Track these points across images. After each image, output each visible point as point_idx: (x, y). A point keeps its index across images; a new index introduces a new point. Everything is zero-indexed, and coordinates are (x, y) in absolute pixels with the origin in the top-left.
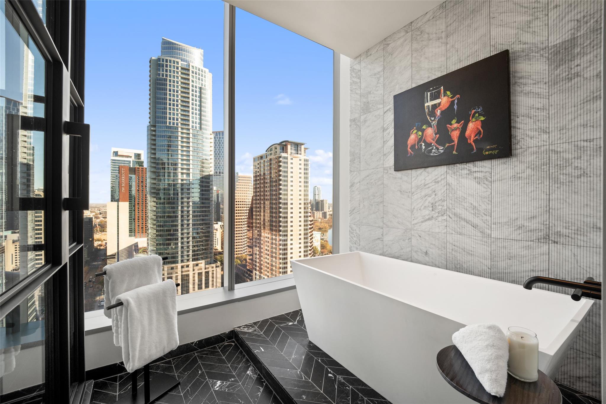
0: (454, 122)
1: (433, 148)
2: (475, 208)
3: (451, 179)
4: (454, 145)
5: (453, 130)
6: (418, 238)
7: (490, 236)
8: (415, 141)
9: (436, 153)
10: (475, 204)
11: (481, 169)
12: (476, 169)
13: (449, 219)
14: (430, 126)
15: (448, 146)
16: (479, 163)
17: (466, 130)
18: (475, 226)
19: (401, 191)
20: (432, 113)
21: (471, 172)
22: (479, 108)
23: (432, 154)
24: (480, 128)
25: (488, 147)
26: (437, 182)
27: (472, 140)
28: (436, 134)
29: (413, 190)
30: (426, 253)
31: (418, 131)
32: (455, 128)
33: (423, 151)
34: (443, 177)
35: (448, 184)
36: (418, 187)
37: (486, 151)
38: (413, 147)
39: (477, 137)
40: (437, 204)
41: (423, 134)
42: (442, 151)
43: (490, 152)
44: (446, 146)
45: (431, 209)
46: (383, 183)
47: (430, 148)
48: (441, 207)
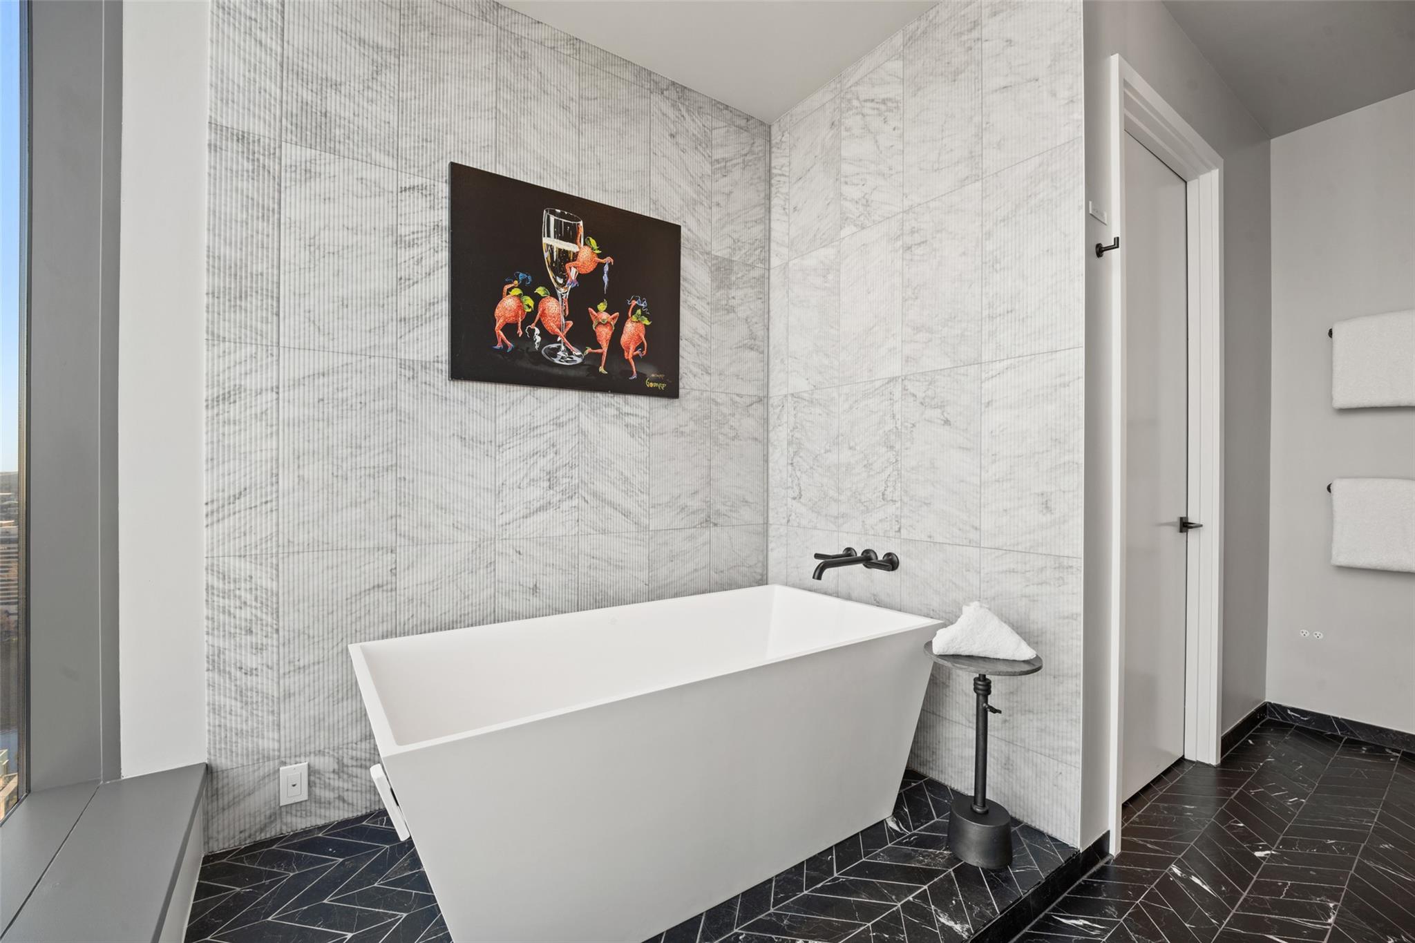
0: (602, 306)
1: (560, 347)
2: (626, 479)
3: (587, 422)
4: (602, 354)
5: (600, 323)
6: (515, 557)
7: (647, 528)
8: (516, 316)
9: (567, 361)
10: (627, 473)
11: (635, 411)
12: (626, 409)
13: (582, 504)
14: (554, 294)
15: (590, 353)
16: (632, 399)
17: (621, 333)
18: (626, 514)
19: (463, 439)
20: (560, 270)
21: (621, 414)
22: (642, 301)
23: (556, 361)
24: (644, 339)
25: (653, 375)
26: (560, 425)
27: (630, 356)
28: (566, 319)
29: (500, 438)
30: (535, 589)
31: (525, 294)
32: (603, 320)
33: (537, 347)
34: (571, 415)
35: (583, 433)
36: (514, 432)
37: (650, 381)
38: (509, 329)
39: (638, 352)
40: (560, 474)
41: (536, 306)
42: (579, 360)
43: (656, 385)
44: (587, 352)
45: (546, 484)
46: (394, 409)
47: (554, 346)
48: (567, 480)
